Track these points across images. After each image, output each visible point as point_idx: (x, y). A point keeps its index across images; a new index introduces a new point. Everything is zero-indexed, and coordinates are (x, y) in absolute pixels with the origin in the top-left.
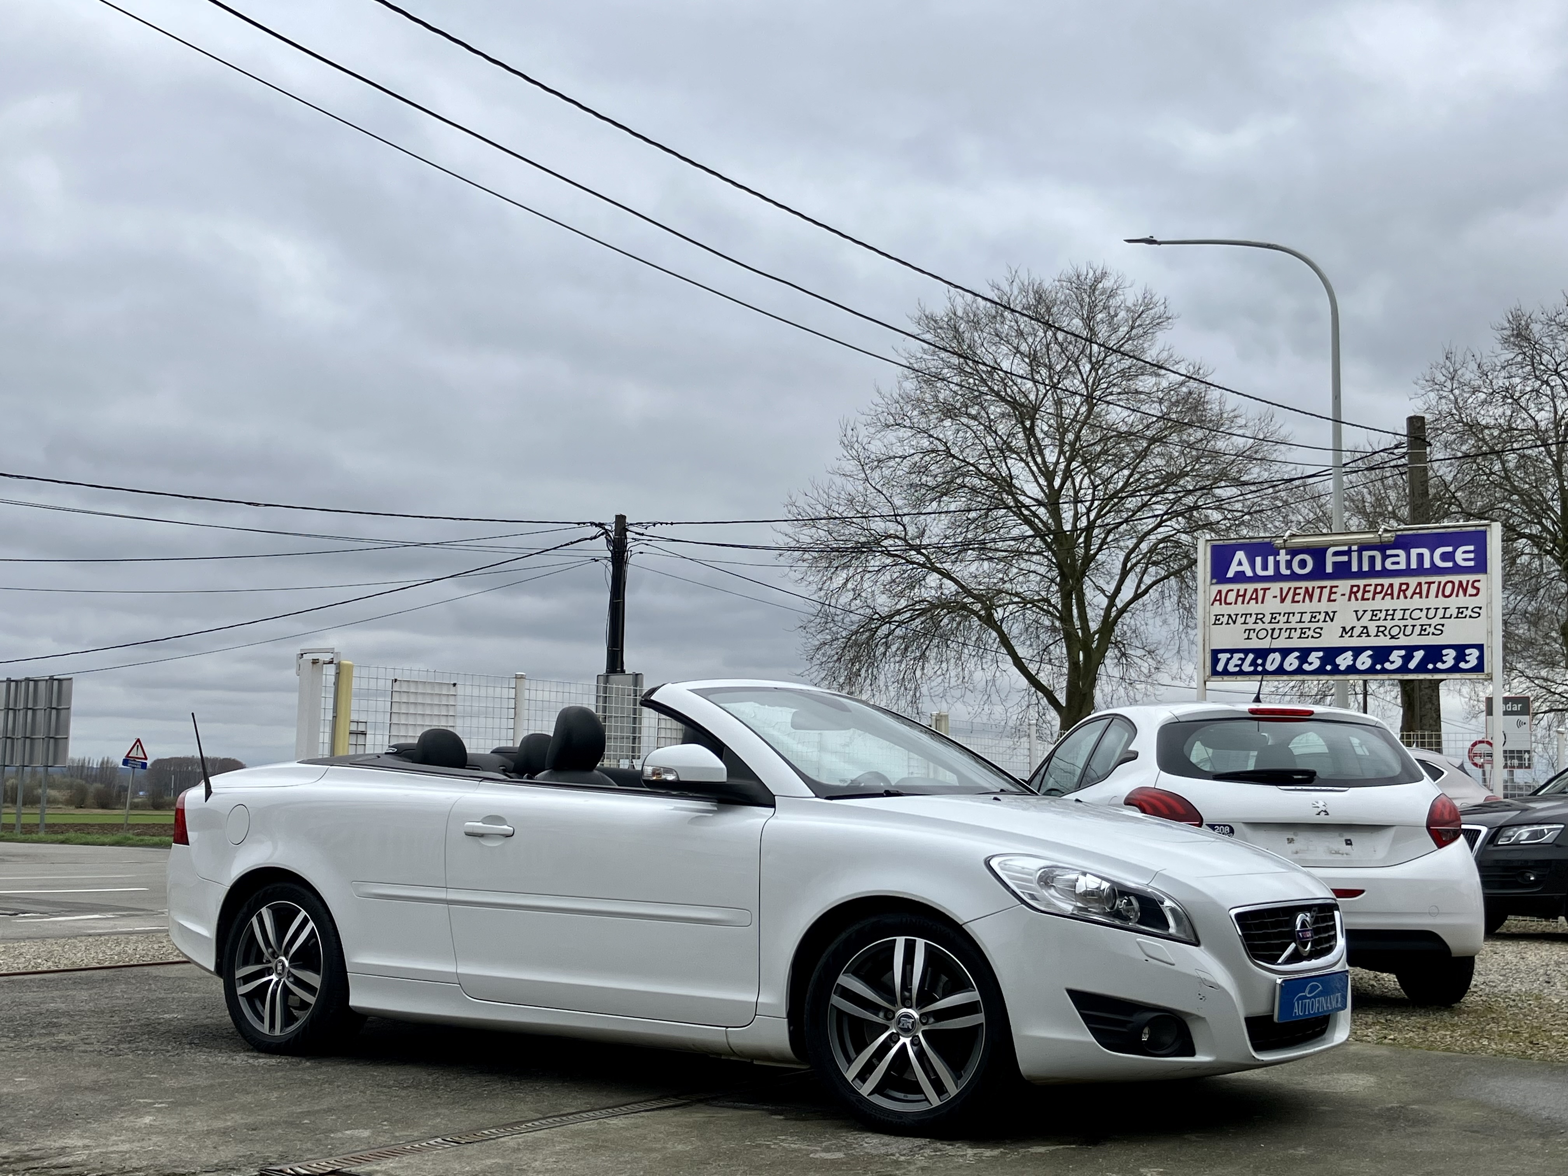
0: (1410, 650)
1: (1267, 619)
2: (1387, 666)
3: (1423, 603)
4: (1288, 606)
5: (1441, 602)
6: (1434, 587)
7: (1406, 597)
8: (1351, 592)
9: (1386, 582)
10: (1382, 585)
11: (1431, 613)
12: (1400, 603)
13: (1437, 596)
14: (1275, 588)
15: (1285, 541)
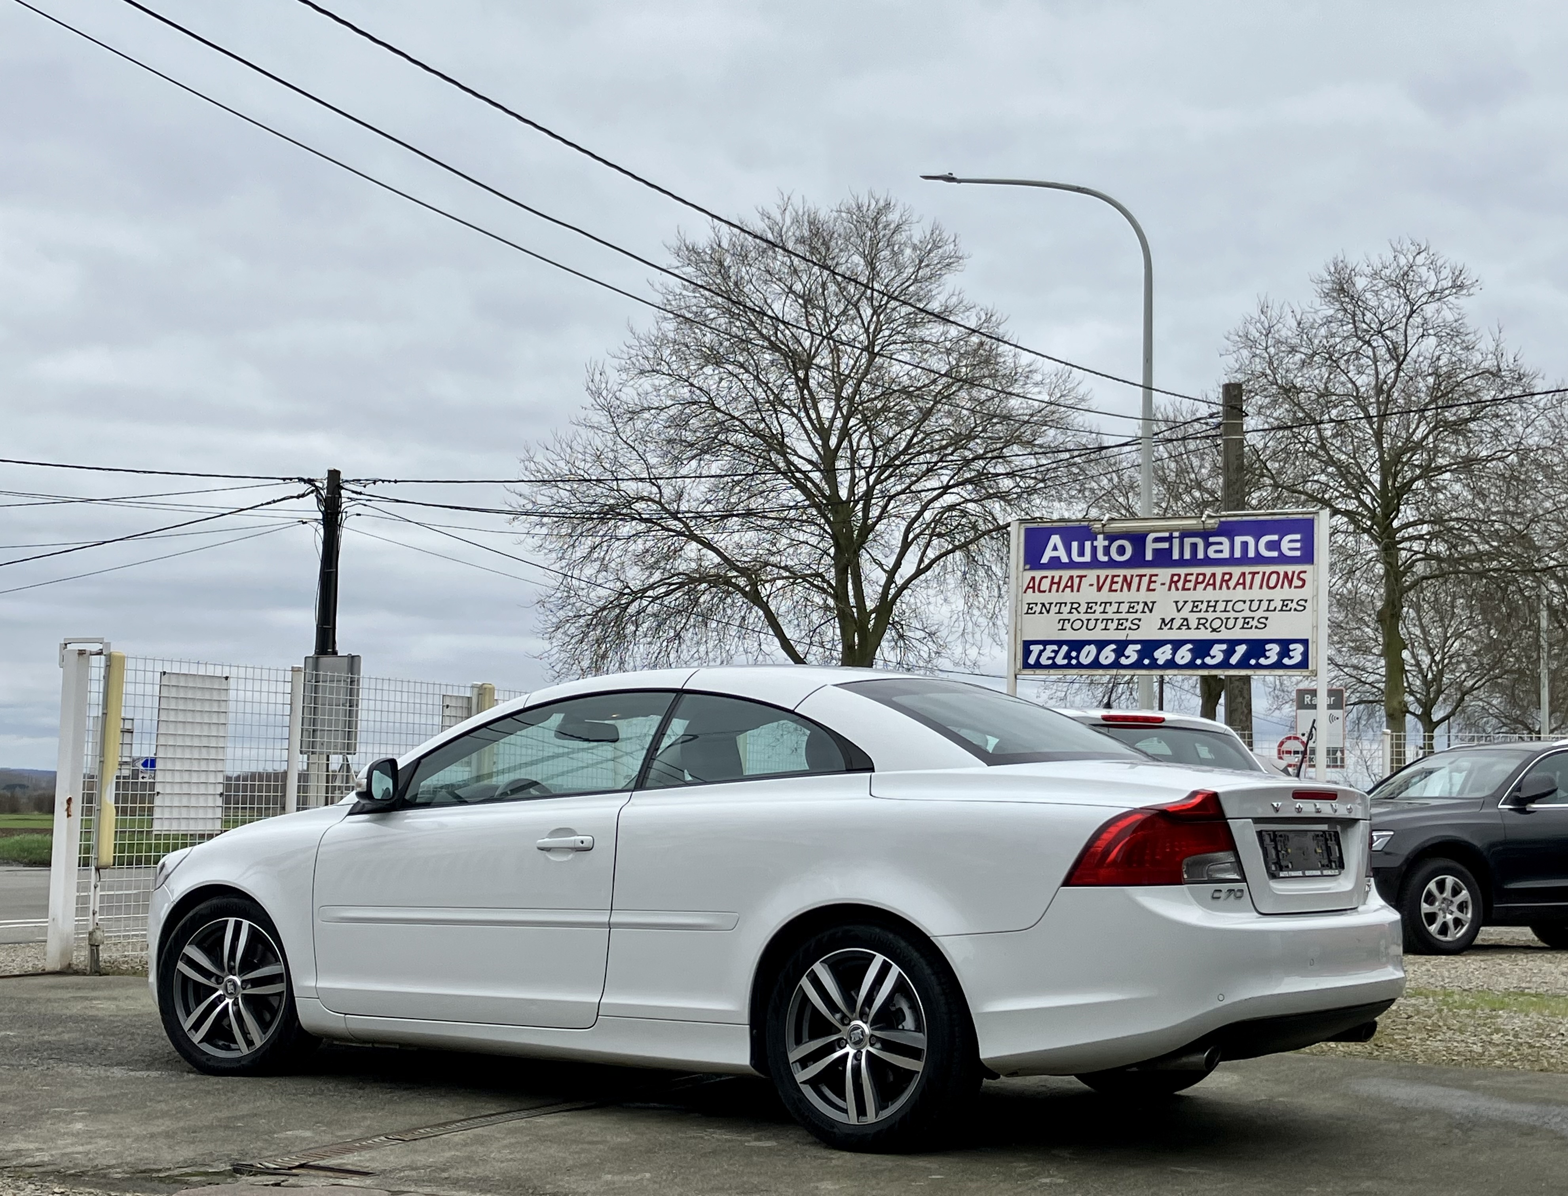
0: (1232, 644)
1: (1082, 609)
2: (1208, 660)
3: (1247, 594)
4: (1105, 595)
5: (1266, 593)
6: (1258, 578)
7: (1228, 588)
8: (1172, 581)
9: (1208, 571)
10: (1204, 575)
11: (1255, 606)
12: (1223, 594)
13: (1261, 587)
14: (1092, 575)
15: (1104, 525)
